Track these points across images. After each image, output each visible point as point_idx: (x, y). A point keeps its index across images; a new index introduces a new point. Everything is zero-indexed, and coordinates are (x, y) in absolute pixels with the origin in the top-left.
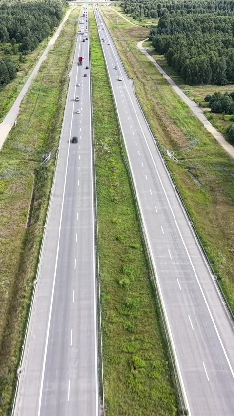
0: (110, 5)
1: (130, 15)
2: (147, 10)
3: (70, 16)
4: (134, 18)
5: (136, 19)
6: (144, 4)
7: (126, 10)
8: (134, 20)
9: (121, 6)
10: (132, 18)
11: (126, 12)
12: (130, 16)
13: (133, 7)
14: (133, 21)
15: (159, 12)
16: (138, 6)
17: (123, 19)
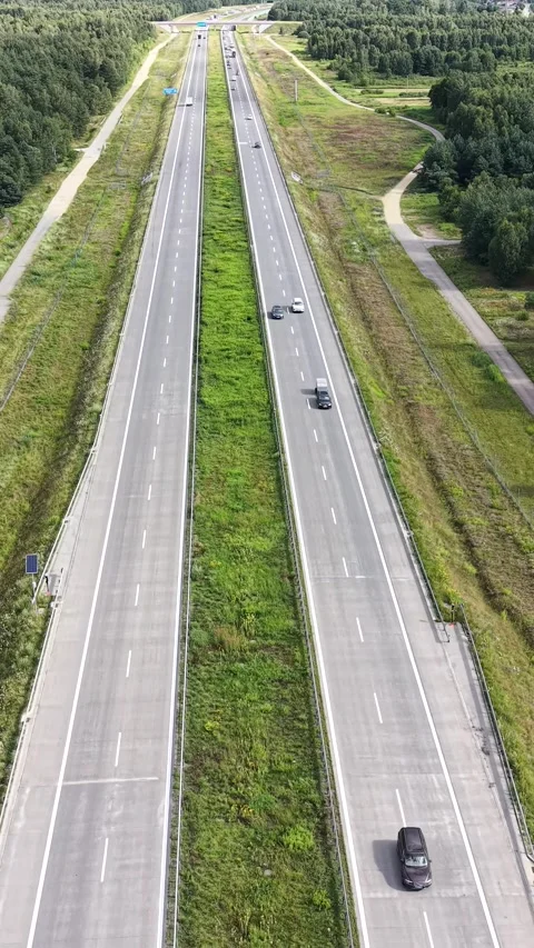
0: (266, 32)
1: (328, 63)
2: (377, 50)
3: (153, 68)
4: (341, 77)
5: (348, 80)
6: (367, 31)
7: (315, 47)
8: (343, 83)
9: (298, 33)
10: (333, 74)
11: (314, 53)
12: (329, 68)
13: (335, 40)
14: (340, 85)
15: (416, 57)
16: (350, 39)
17: (308, 78)
